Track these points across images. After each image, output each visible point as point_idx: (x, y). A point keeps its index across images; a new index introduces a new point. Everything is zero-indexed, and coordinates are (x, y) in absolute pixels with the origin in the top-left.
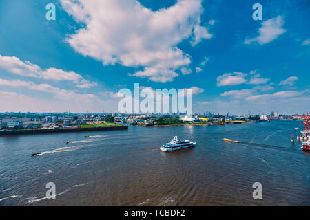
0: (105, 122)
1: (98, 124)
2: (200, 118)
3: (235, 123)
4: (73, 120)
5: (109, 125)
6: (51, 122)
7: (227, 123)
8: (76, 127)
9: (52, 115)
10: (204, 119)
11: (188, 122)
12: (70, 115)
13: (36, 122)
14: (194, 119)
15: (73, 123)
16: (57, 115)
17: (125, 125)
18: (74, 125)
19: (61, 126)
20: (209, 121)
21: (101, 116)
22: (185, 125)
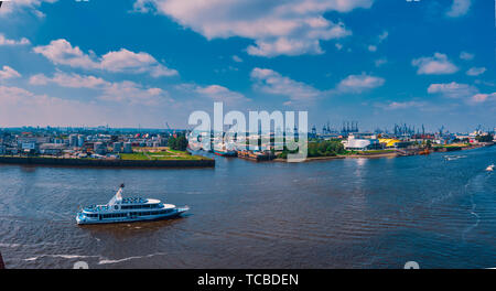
0: (168, 149)
1: (155, 152)
2: (381, 141)
3: (450, 150)
4: (111, 144)
5: (177, 155)
6: (77, 145)
7: (436, 149)
8: (113, 157)
9: (80, 131)
10: (390, 142)
11: (353, 151)
12: (106, 133)
13: (56, 145)
14: (367, 143)
15: (110, 148)
16: (86, 132)
17: (211, 157)
18: (112, 152)
19: (89, 154)
20: (401, 145)
21: (164, 134)
22: (348, 158)
